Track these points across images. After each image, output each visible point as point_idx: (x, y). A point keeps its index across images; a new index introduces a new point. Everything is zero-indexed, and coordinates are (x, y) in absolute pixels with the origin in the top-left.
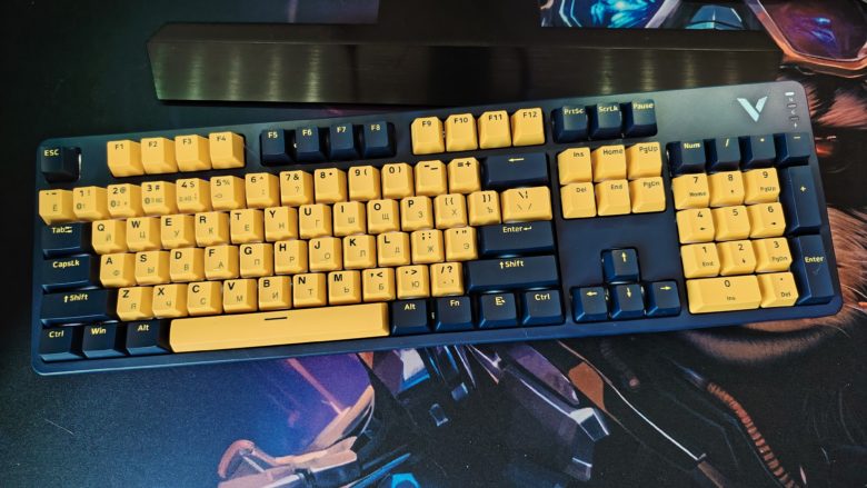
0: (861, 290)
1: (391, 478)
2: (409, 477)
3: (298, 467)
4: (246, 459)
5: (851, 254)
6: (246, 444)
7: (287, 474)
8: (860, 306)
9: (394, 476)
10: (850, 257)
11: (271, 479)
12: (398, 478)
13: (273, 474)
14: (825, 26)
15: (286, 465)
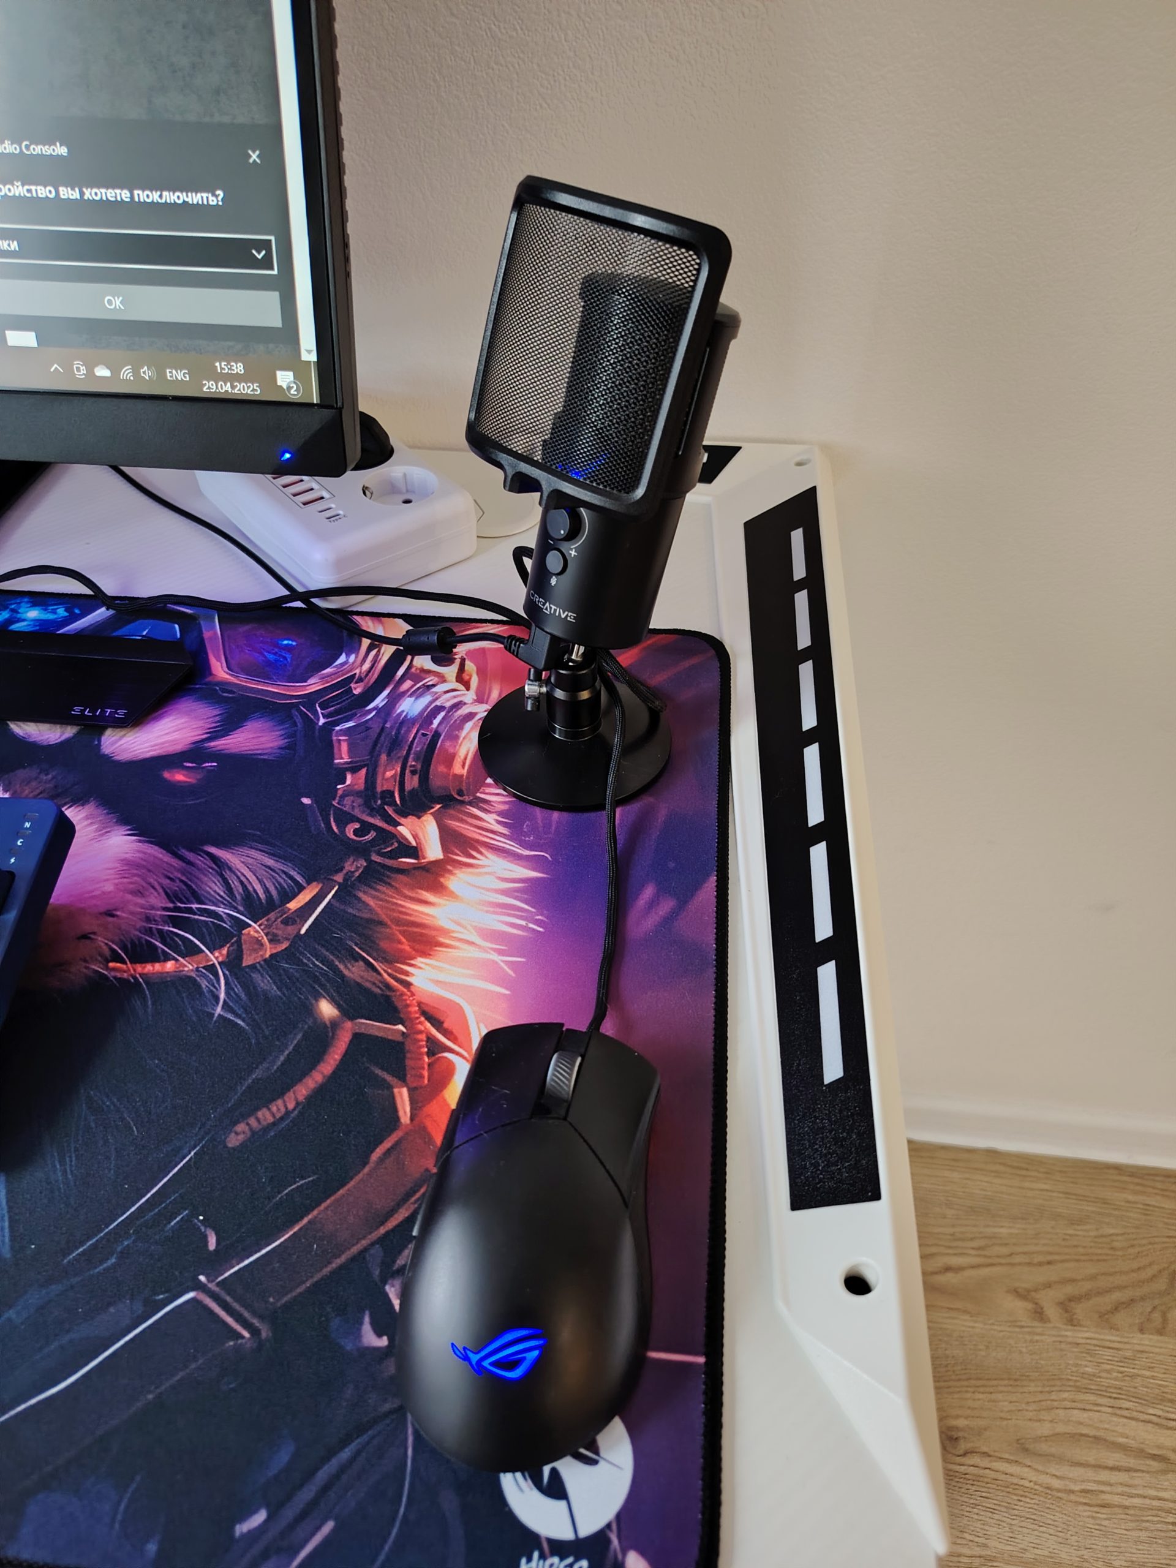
0: (124, 948)
5: (141, 901)
8: (107, 968)
10: (136, 904)
14: (288, 648)
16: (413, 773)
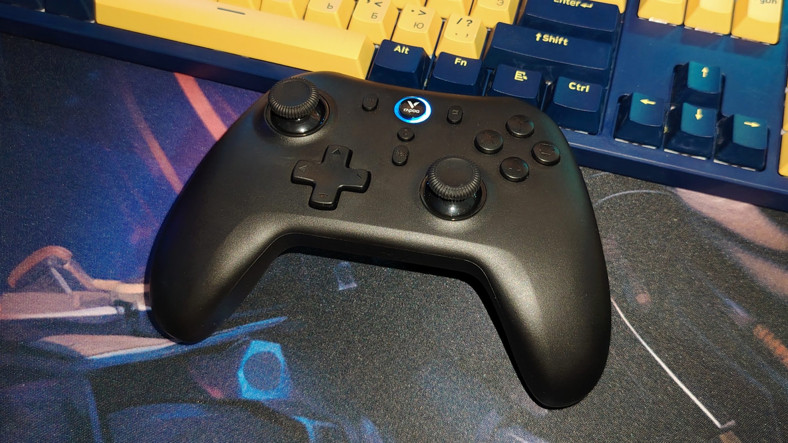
1: (247, 343)
2: (275, 349)
3: (121, 297)
4: (54, 271)
6: (61, 252)
7: (101, 303)
9: (254, 343)
11: (78, 305)
12: (257, 347)
13: (81, 298)
15: (105, 291)
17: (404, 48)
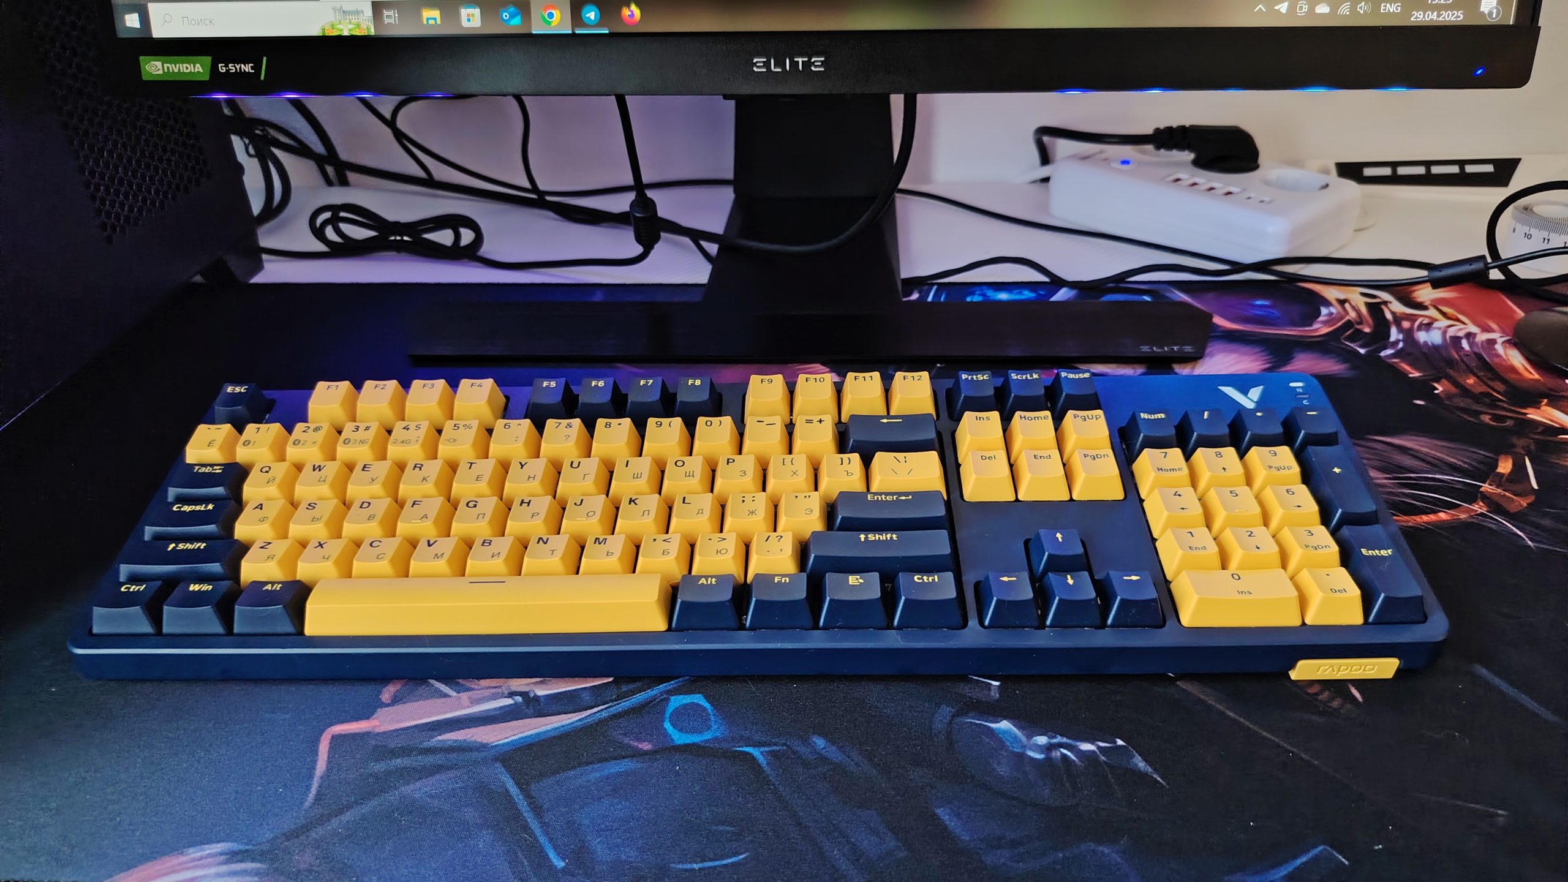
1: (667, 700)
2: (698, 699)
7: (493, 697)
9: (672, 698)
11: (468, 703)
12: (677, 701)
13: (470, 698)
14: (1264, 306)
15: (495, 688)
16: (1490, 379)
17: (709, 579)
